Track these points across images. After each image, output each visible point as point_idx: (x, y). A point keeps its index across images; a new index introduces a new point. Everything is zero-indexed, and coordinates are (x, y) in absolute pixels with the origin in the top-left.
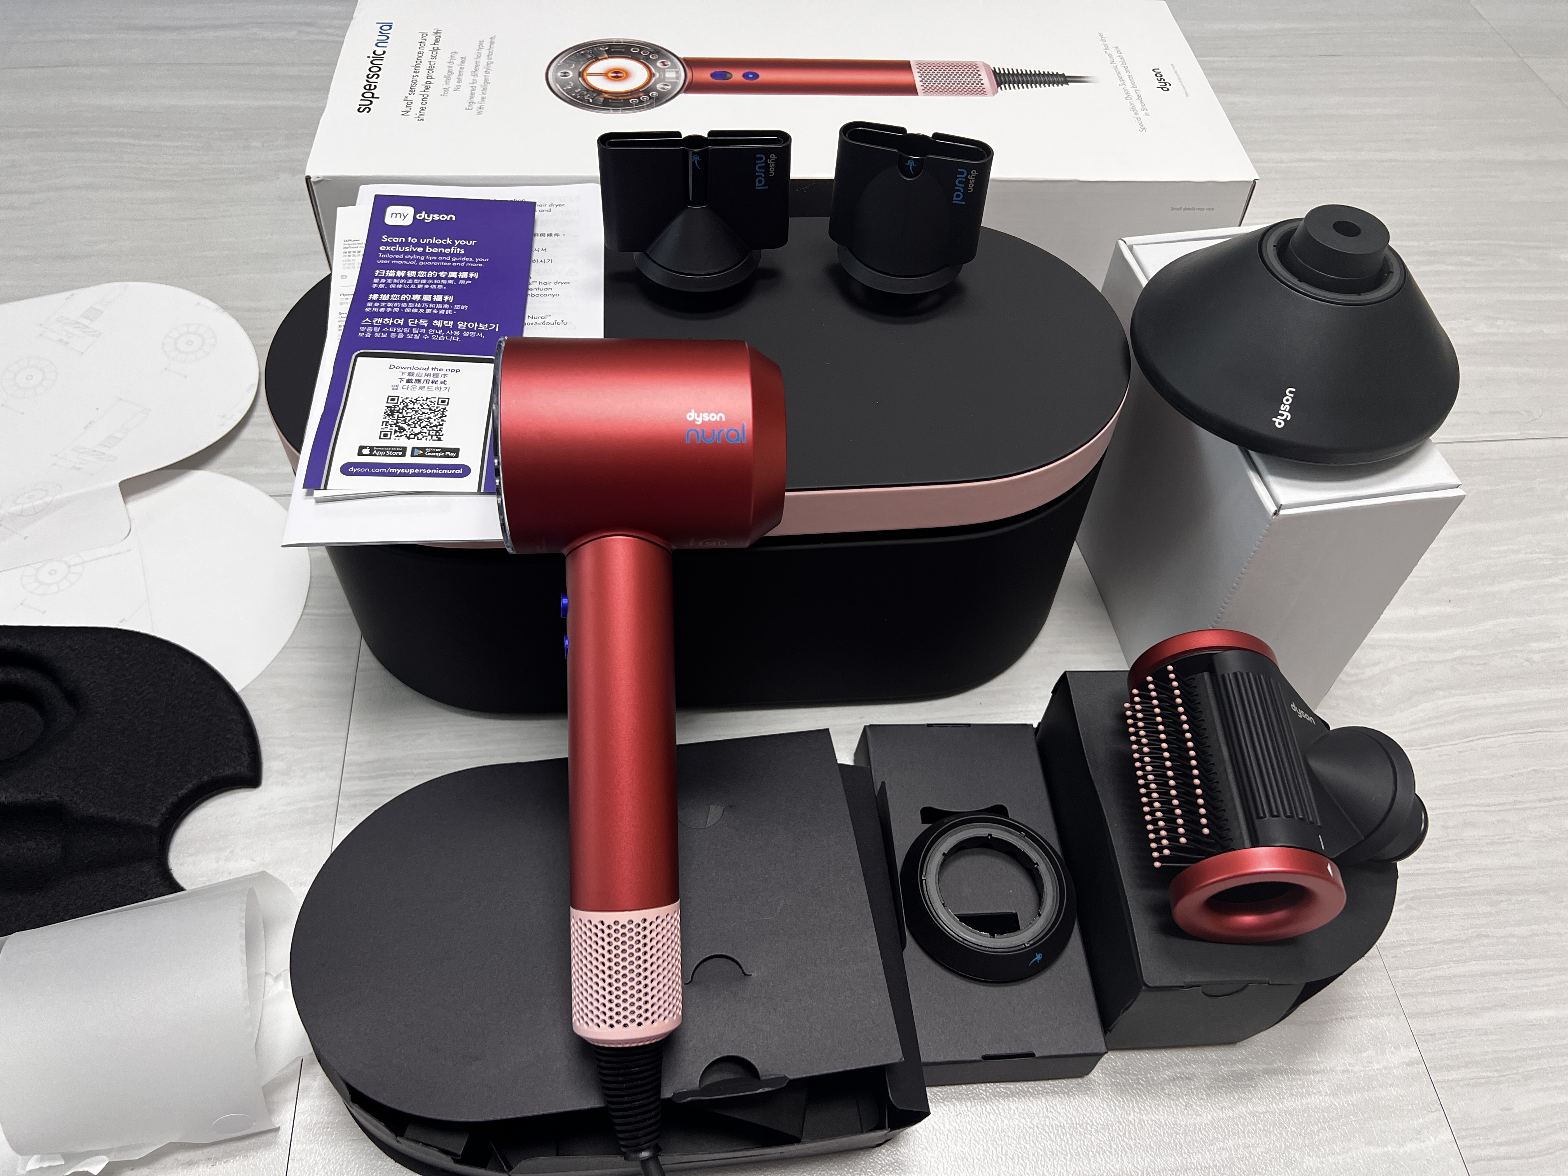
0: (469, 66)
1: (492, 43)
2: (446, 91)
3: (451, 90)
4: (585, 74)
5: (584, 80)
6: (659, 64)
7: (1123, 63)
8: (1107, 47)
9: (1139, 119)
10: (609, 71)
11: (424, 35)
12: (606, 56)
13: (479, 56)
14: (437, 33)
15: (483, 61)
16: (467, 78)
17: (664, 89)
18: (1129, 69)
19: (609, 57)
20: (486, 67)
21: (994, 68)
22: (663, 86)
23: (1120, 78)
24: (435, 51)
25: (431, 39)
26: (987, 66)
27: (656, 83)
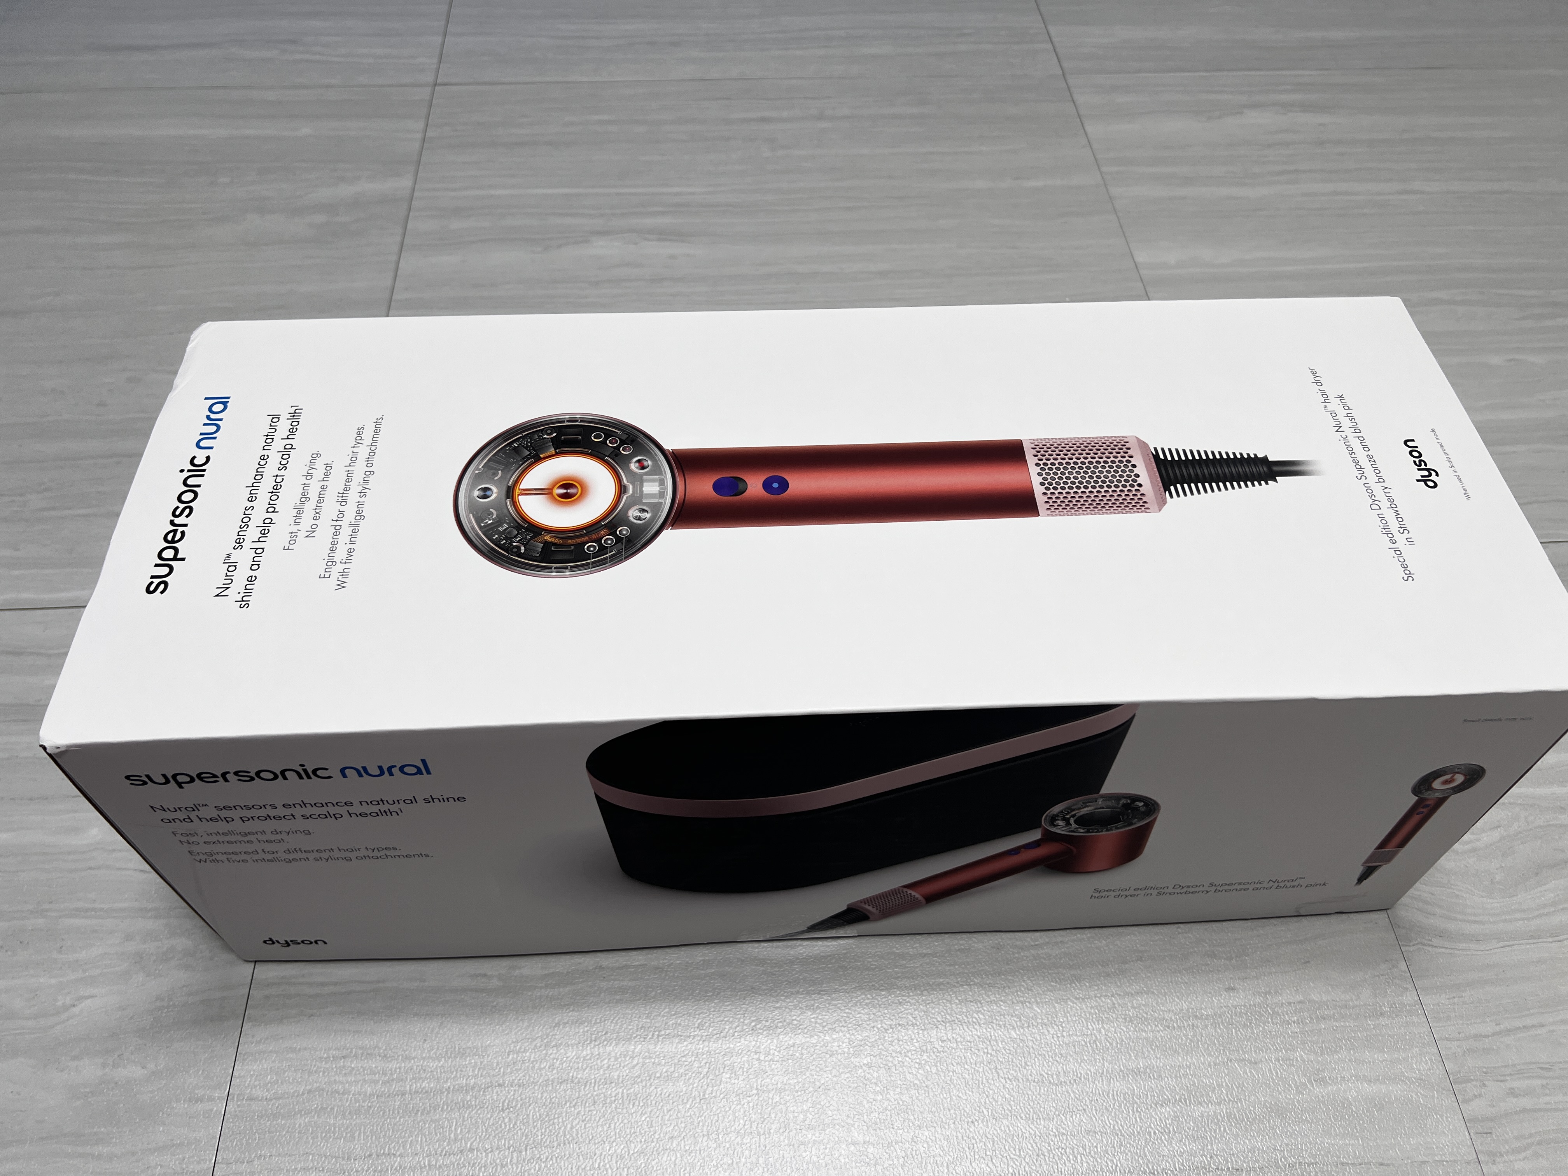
0: (336, 484)
1: (377, 432)
2: (293, 536)
3: (302, 535)
4: (517, 492)
5: (515, 504)
6: (633, 466)
7: (1356, 429)
8: (1326, 399)
9: (1398, 553)
10: (554, 485)
11: (275, 418)
12: (552, 451)
13: (354, 457)
14: (295, 416)
15: (360, 467)
16: (330, 508)
17: (639, 519)
18: (1368, 442)
19: (557, 455)
20: (362, 482)
21: (1156, 449)
22: (638, 514)
23: (1357, 463)
24: (287, 451)
25: (283, 426)
26: (1143, 445)
27: (627, 507)
